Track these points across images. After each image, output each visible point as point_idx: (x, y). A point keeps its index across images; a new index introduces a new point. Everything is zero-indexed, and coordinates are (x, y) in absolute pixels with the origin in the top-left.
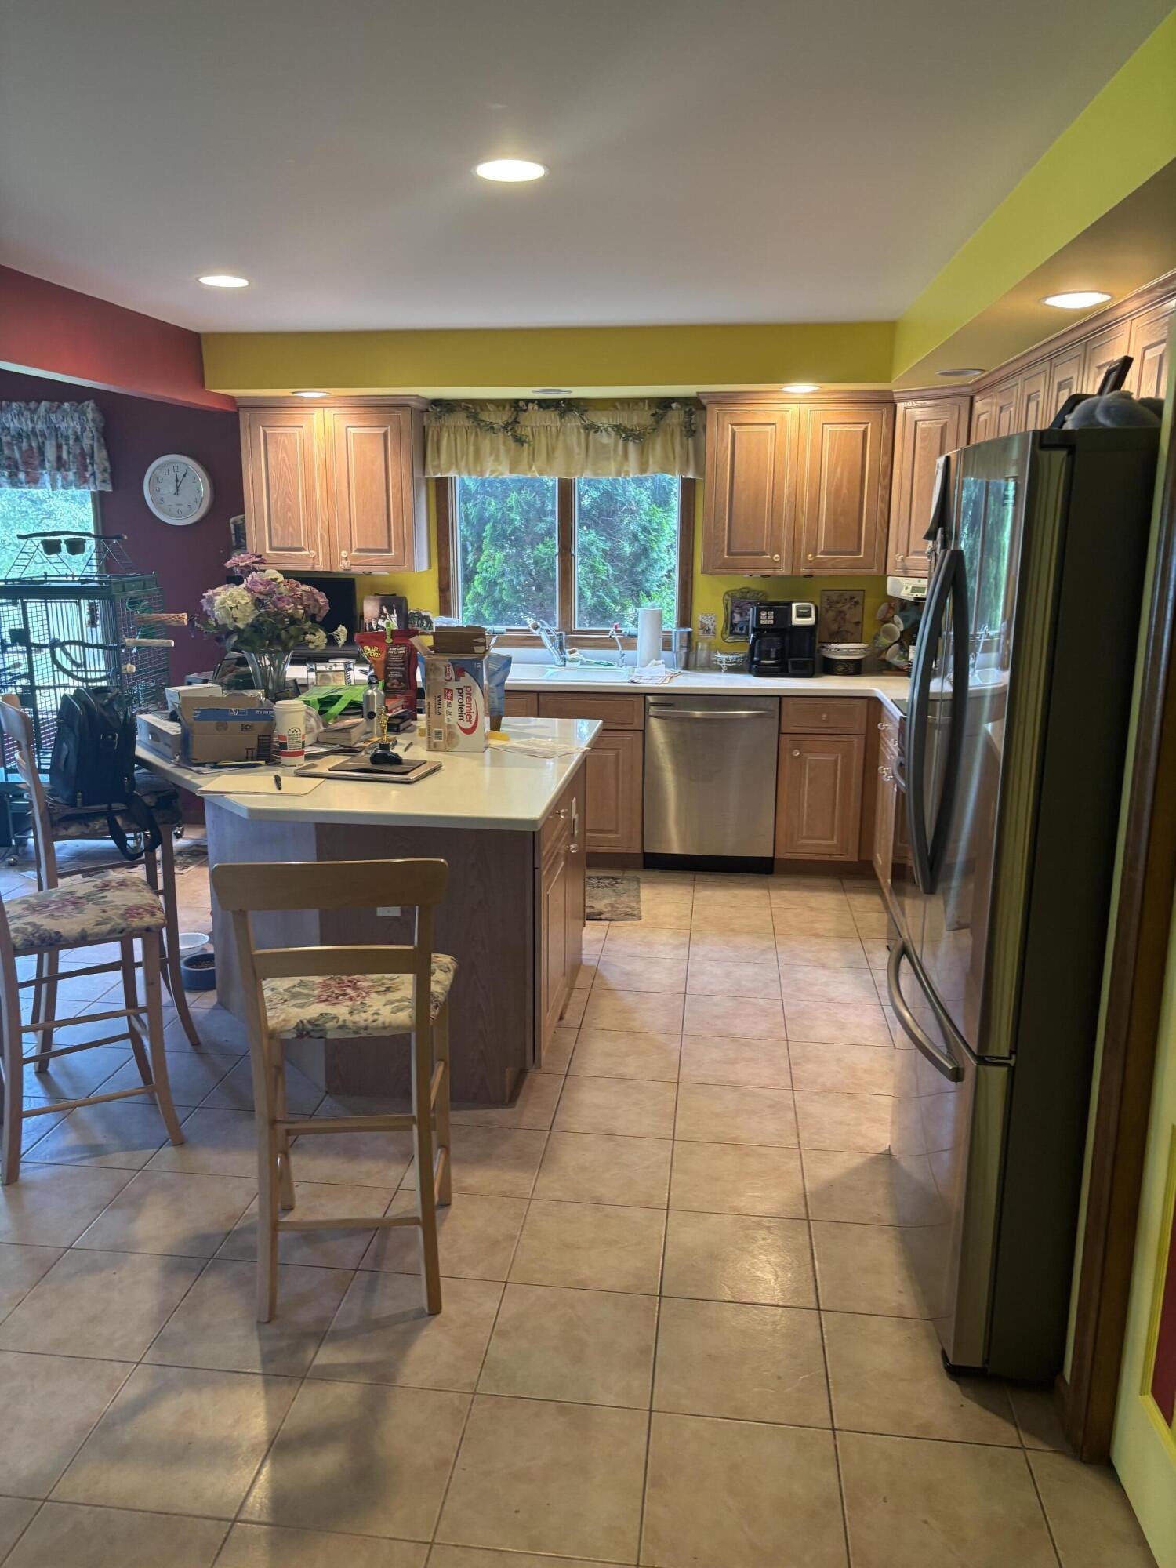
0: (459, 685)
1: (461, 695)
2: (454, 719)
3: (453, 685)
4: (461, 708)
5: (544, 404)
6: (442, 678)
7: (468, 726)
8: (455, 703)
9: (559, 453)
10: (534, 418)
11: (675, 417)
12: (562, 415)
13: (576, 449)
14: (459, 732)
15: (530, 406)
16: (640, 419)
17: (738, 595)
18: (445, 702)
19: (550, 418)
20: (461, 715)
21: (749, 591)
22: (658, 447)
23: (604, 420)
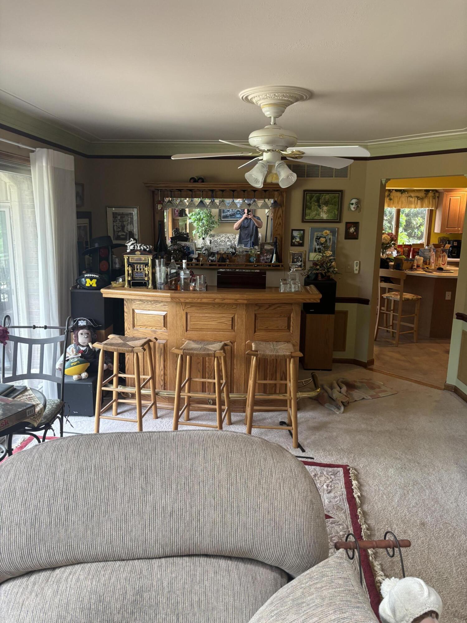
0: (443, 255)
1: (443, 257)
2: (441, 262)
3: (441, 255)
4: (443, 259)
5: (396, 190)
6: (439, 253)
7: (443, 263)
8: (441, 259)
9: (400, 203)
10: (394, 194)
11: (431, 194)
12: (402, 193)
13: (404, 202)
14: (441, 265)
15: (393, 191)
16: (422, 195)
17: (442, 238)
18: (439, 258)
19: (399, 194)
20: (442, 261)
21: (445, 237)
22: (426, 201)
23: (413, 195)
